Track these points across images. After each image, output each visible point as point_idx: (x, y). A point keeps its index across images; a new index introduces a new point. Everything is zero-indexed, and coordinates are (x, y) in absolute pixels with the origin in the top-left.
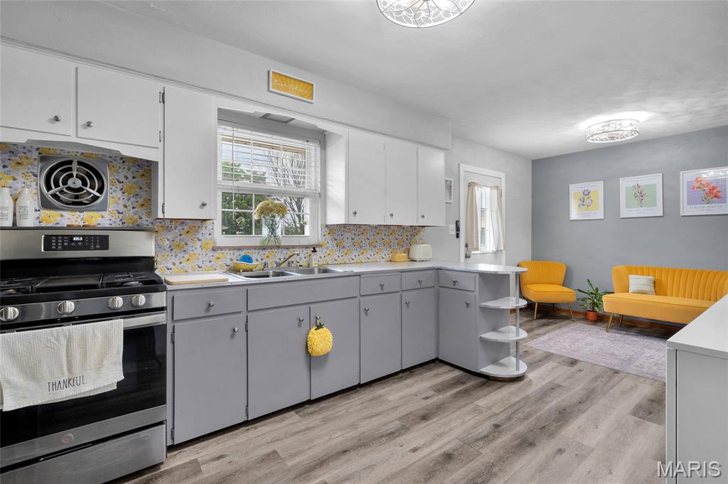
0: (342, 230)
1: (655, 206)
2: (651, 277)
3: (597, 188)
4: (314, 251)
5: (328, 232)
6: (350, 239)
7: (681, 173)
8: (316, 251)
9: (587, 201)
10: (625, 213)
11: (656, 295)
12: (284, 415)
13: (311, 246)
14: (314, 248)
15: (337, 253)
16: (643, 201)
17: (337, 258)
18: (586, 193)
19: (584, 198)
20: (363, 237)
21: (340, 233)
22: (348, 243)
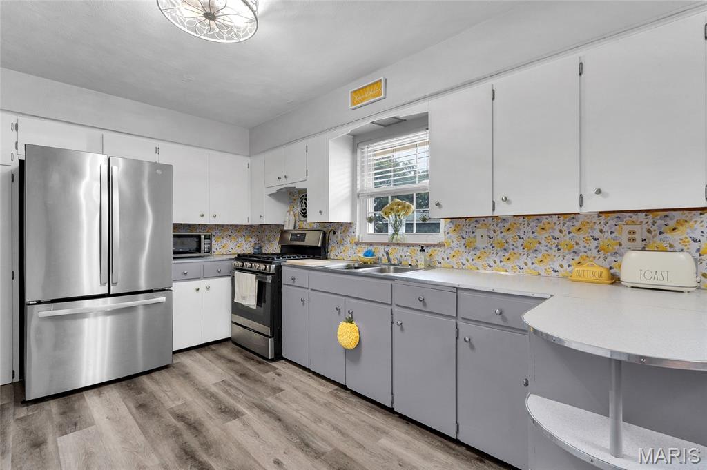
0: (472, 225)
4: (422, 250)
5: (453, 228)
6: (486, 237)
8: (424, 251)
12: (328, 383)
13: (419, 245)
14: (422, 247)
15: (466, 256)
17: (465, 262)
20: (509, 235)
21: (470, 230)
22: (480, 243)
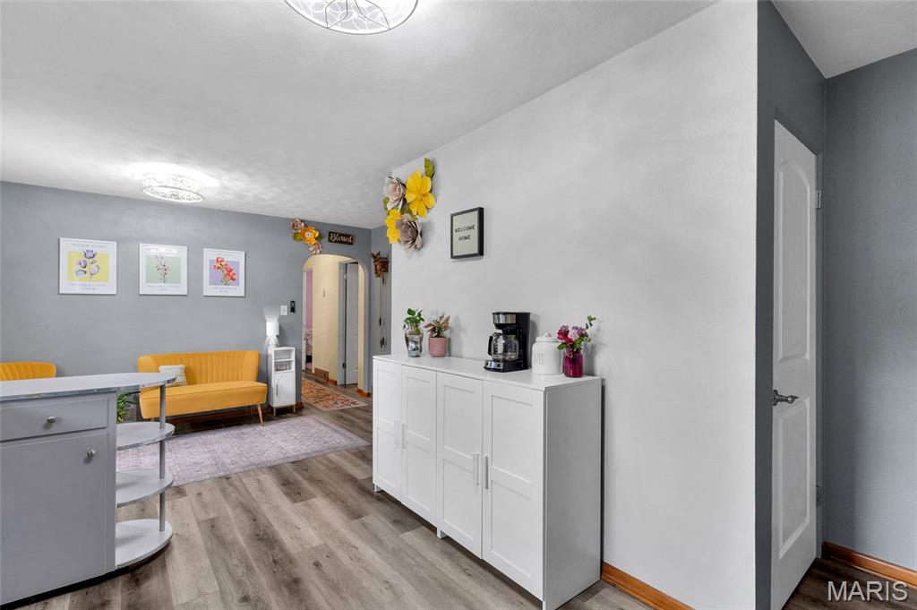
1: (179, 282)
2: (182, 366)
3: (108, 252)
7: (205, 250)
9: (90, 268)
10: (145, 288)
11: (189, 384)
16: (167, 276)
18: (89, 255)
19: (85, 262)
